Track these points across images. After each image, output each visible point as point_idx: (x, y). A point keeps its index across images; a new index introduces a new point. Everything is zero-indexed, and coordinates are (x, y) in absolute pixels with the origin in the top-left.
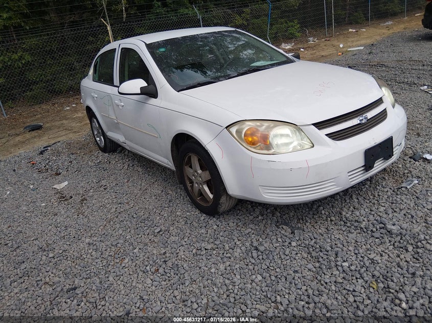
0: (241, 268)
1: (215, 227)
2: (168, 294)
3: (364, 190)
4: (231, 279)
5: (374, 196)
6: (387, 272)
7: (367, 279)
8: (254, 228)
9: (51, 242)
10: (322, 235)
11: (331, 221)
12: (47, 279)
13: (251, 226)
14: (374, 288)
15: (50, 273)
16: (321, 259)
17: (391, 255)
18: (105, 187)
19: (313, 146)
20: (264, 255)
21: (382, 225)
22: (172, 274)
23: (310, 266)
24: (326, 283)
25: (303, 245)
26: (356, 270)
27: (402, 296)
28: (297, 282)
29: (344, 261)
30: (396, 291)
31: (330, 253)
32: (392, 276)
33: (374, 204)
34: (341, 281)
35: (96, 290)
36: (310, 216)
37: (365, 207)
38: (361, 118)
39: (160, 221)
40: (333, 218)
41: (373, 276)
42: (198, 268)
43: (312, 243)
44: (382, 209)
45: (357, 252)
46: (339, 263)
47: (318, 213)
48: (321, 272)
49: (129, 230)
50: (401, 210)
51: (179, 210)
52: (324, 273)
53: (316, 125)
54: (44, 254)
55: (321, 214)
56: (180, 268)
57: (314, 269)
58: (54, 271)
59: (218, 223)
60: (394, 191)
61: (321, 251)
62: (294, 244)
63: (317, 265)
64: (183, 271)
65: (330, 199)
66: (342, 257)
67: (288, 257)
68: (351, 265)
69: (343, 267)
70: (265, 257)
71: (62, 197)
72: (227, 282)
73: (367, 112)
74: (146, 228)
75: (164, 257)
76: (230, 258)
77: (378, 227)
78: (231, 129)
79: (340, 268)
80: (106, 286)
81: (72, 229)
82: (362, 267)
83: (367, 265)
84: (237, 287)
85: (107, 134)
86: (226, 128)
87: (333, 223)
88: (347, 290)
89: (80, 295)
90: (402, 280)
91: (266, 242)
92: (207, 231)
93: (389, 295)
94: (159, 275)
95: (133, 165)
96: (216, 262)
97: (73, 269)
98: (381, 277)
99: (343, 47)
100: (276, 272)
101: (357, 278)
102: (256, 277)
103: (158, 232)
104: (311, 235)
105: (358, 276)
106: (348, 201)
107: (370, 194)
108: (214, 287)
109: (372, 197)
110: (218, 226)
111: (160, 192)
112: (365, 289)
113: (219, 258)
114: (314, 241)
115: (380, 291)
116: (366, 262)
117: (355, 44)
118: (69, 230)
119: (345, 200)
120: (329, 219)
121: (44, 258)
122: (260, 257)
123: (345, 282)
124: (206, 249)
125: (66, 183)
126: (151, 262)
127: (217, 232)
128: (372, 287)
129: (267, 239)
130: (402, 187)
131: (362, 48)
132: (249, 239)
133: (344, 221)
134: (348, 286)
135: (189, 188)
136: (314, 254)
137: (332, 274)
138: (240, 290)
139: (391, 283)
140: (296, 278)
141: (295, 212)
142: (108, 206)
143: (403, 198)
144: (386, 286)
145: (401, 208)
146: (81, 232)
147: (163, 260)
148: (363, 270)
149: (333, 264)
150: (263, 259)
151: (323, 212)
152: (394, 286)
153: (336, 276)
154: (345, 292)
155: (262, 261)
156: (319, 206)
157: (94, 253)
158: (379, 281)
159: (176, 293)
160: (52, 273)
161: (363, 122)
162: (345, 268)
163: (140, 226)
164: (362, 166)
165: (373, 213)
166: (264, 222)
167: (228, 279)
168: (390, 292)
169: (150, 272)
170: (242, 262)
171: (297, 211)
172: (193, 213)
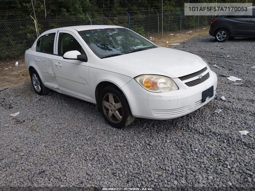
0: (142, 155)
1: (122, 134)
2: (103, 170)
3: (197, 114)
4: (138, 160)
5: (202, 117)
6: (217, 153)
7: (208, 156)
8: (145, 134)
9: (19, 147)
10: (181, 137)
11: (184, 129)
12: (23, 168)
13: (143, 133)
14: (212, 160)
15: (24, 164)
16: (183, 148)
17: (217, 145)
18: (46, 115)
19: (179, 89)
20: (154, 147)
21: (210, 130)
22: (103, 160)
23: (178, 152)
24: (188, 159)
25: (173, 141)
26: (202, 153)
27: (227, 163)
28: (174, 160)
29: (195, 148)
30: (224, 161)
31: (187, 145)
32: (220, 154)
33: (203, 121)
34: (196, 158)
35: (58, 172)
36: (172, 128)
37: (199, 122)
38: (199, 76)
39: (88, 133)
40: (185, 128)
41: (211, 155)
42: (118, 156)
43: (177, 140)
44: (207, 123)
45: (200, 144)
46: (193, 149)
47: (176, 126)
48: (185, 154)
49: (69, 138)
50: (217, 124)
51: (98, 126)
52: (186, 155)
53: (180, 78)
54: (16, 153)
55: (178, 126)
56: (107, 157)
57: (181, 153)
58: (27, 163)
59: (124, 132)
60: (211, 115)
61: (182, 144)
62: (168, 141)
63: (182, 151)
64: (109, 158)
65: (181, 119)
66: (194, 147)
67: (166, 148)
68: (199, 150)
69: (195, 152)
70: (154, 148)
71: (18, 121)
72: (137, 162)
73: (201, 73)
74: (80, 137)
75: (96, 151)
76: (135, 150)
77: (208, 131)
78: (136, 79)
79: (194, 152)
80: (64, 169)
81: (31, 139)
82: (204, 151)
83: (207, 149)
84: (143, 164)
85: (44, 84)
86: (134, 78)
87: (185, 131)
88: (200, 162)
89: (49, 175)
90: (225, 156)
91: (153, 141)
92: (118, 137)
93: (220, 163)
94: (95, 161)
95: (62, 102)
96: (127, 152)
97: (39, 161)
98: (215, 155)
99: (168, 43)
100: (162, 155)
101: (203, 156)
102: (152, 159)
103: (89, 139)
104: (175, 136)
105: (204, 155)
106: (190, 120)
107: (200, 116)
108: (130, 165)
109: (201, 118)
110: (124, 134)
111: (84, 117)
112: (208, 161)
113: (129, 150)
114: (178, 139)
115: (216, 161)
116: (206, 148)
117: (174, 42)
118: (29, 139)
119: (188, 119)
120: (183, 129)
121: (17, 156)
122: (152, 148)
123: (198, 158)
124: (120, 146)
125: (18, 113)
126: (88, 155)
127: (124, 137)
128: (211, 160)
129: (153, 140)
130: (215, 113)
131: (179, 44)
132: (143, 140)
133: (190, 130)
134: (200, 160)
135: (105, 114)
136: (179, 146)
137: (190, 155)
138: (144, 165)
139: (221, 157)
140: (173, 158)
141: (164, 126)
142: (52, 125)
143: (217, 118)
144: (218, 159)
145: (217, 123)
146: (38, 141)
147: (96, 153)
148: (205, 152)
149: (190, 150)
150: (153, 149)
151: (179, 125)
152: (222, 159)
153: (193, 156)
154: (199, 163)
155: (153, 151)
156: (176, 122)
157: (50, 151)
158: (214, 157)
159: (108, 170)
160: (26, 164)
161: (200, 78)
162: (197, 152)
163: (76, 135)
164: (201, 100)
165: (203, 125)
166: (149, 131)
167: (137, 161)
168: (221, 162)
169: (89, 160)
170: (142, 152)
171: (165, 125)
172: (108, 128)
